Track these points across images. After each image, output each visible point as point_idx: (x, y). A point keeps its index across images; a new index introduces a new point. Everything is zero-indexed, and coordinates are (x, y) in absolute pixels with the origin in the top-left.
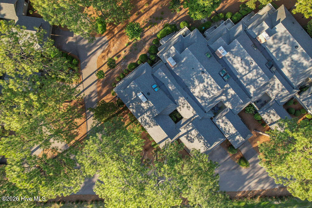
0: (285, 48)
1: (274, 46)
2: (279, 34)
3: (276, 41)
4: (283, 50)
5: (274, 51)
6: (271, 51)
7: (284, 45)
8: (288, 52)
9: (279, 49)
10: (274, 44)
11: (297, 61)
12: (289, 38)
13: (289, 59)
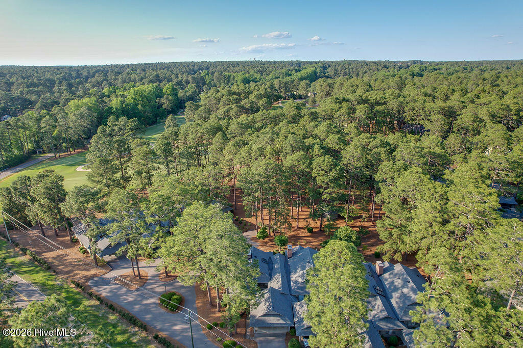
0: (398, 282)
1: (389, 280)
2: (396, 271)
3: (391, 276)
4: (396, 284)
5: (388, 284)
6: (386, 284)
7: (398, 280)
8: (400, 286)
9: (392, 282)
10: (390, 278)
11: (406, 295)
12: (403, 275)
13: (400, 291)
